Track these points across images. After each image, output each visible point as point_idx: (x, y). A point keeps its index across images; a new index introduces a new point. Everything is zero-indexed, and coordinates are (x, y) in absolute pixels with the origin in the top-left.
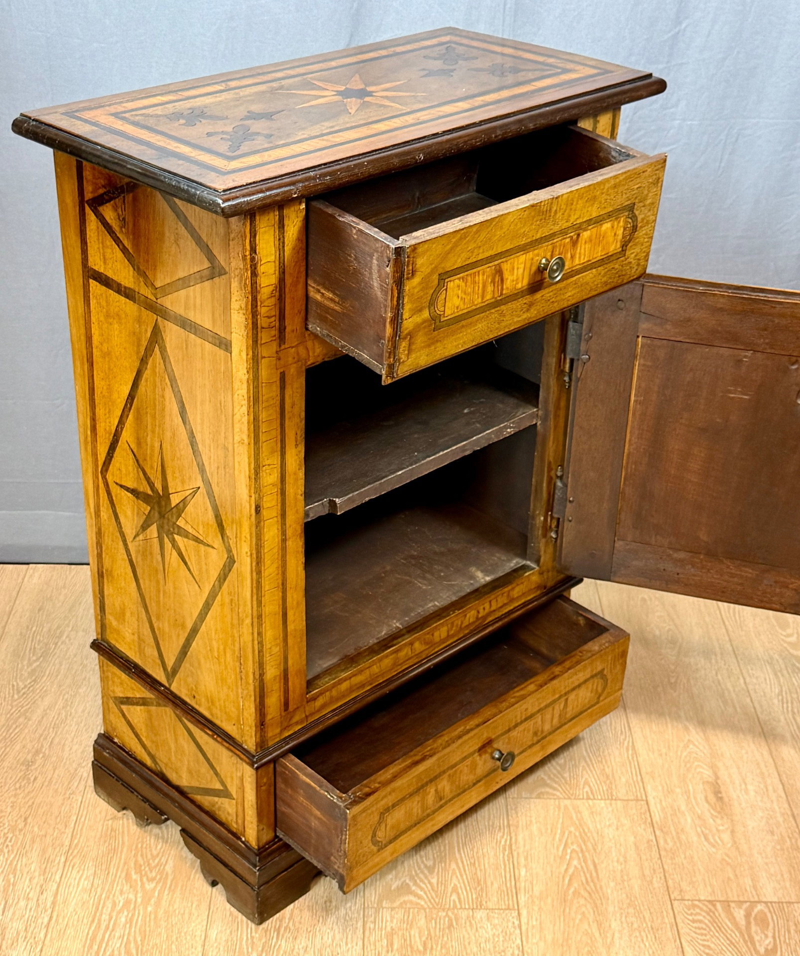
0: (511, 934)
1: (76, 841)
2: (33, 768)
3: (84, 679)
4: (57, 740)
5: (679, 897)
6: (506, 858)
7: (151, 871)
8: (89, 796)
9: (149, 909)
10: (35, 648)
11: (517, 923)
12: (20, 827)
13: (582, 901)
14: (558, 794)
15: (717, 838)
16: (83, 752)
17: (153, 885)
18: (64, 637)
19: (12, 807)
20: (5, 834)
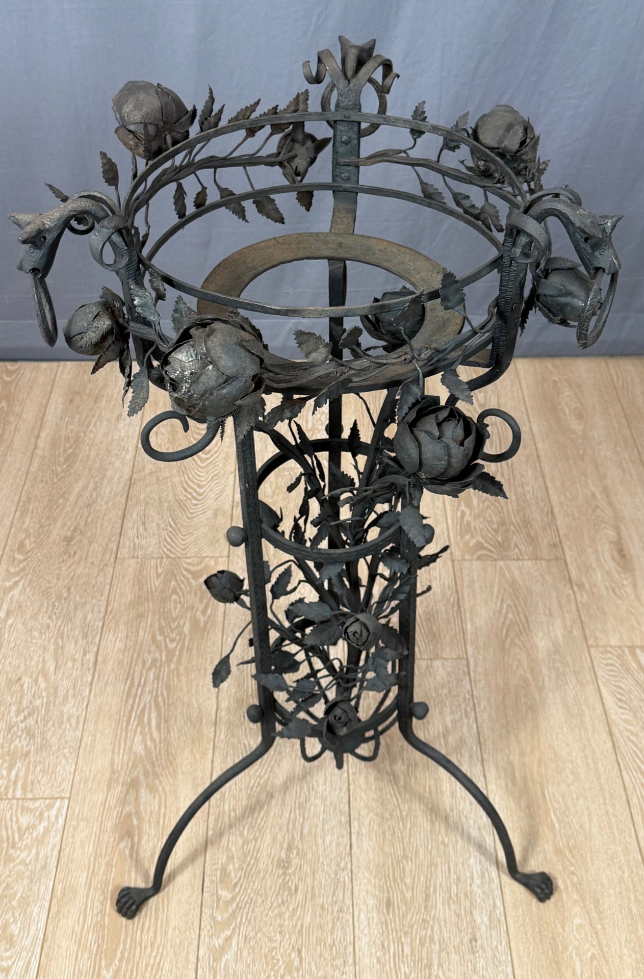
0: (462, 680)
1: (110, 608)
2: (72, 543)
3: (110, 463)
4: (90, 520)
5: (594, 644)
6: (455, 614)
7: (172, 632)
8: (119, 567)
9: (172, 666)
10: (68, 437)
11: (466, 670)
12: (65, 595)
13: (517, 650)
14: (494, 555)
15: (622, 592)
16: (112, 528)
17: (174, 645)
18: (92, 426)
19: (57, 578)
20: (53, 603)
